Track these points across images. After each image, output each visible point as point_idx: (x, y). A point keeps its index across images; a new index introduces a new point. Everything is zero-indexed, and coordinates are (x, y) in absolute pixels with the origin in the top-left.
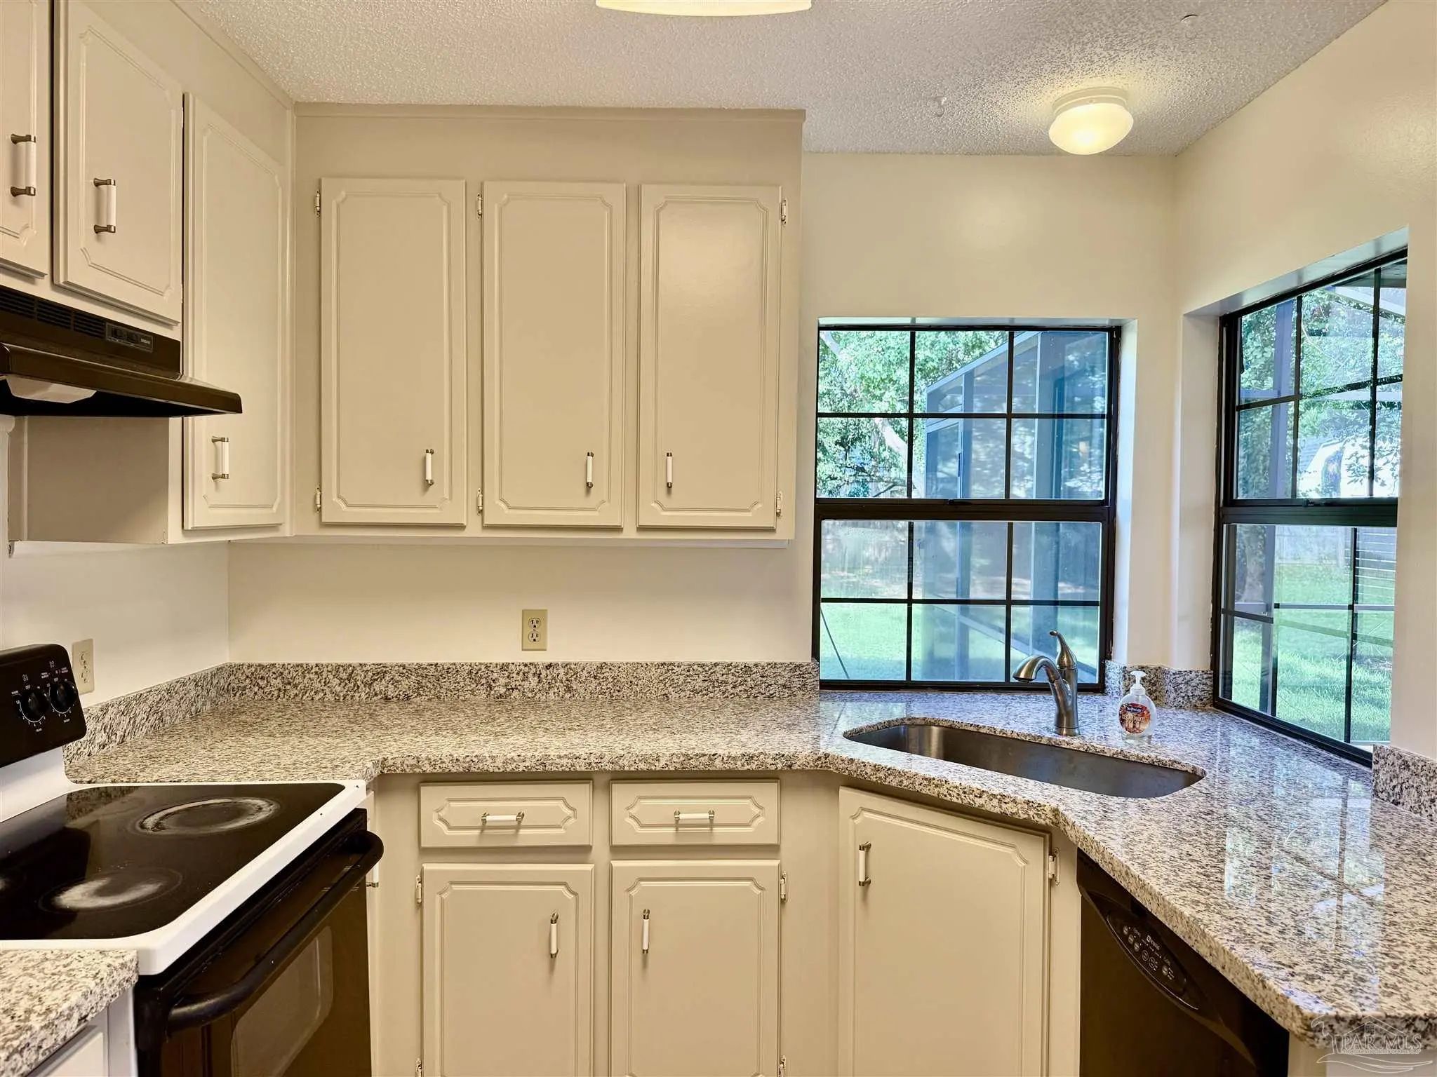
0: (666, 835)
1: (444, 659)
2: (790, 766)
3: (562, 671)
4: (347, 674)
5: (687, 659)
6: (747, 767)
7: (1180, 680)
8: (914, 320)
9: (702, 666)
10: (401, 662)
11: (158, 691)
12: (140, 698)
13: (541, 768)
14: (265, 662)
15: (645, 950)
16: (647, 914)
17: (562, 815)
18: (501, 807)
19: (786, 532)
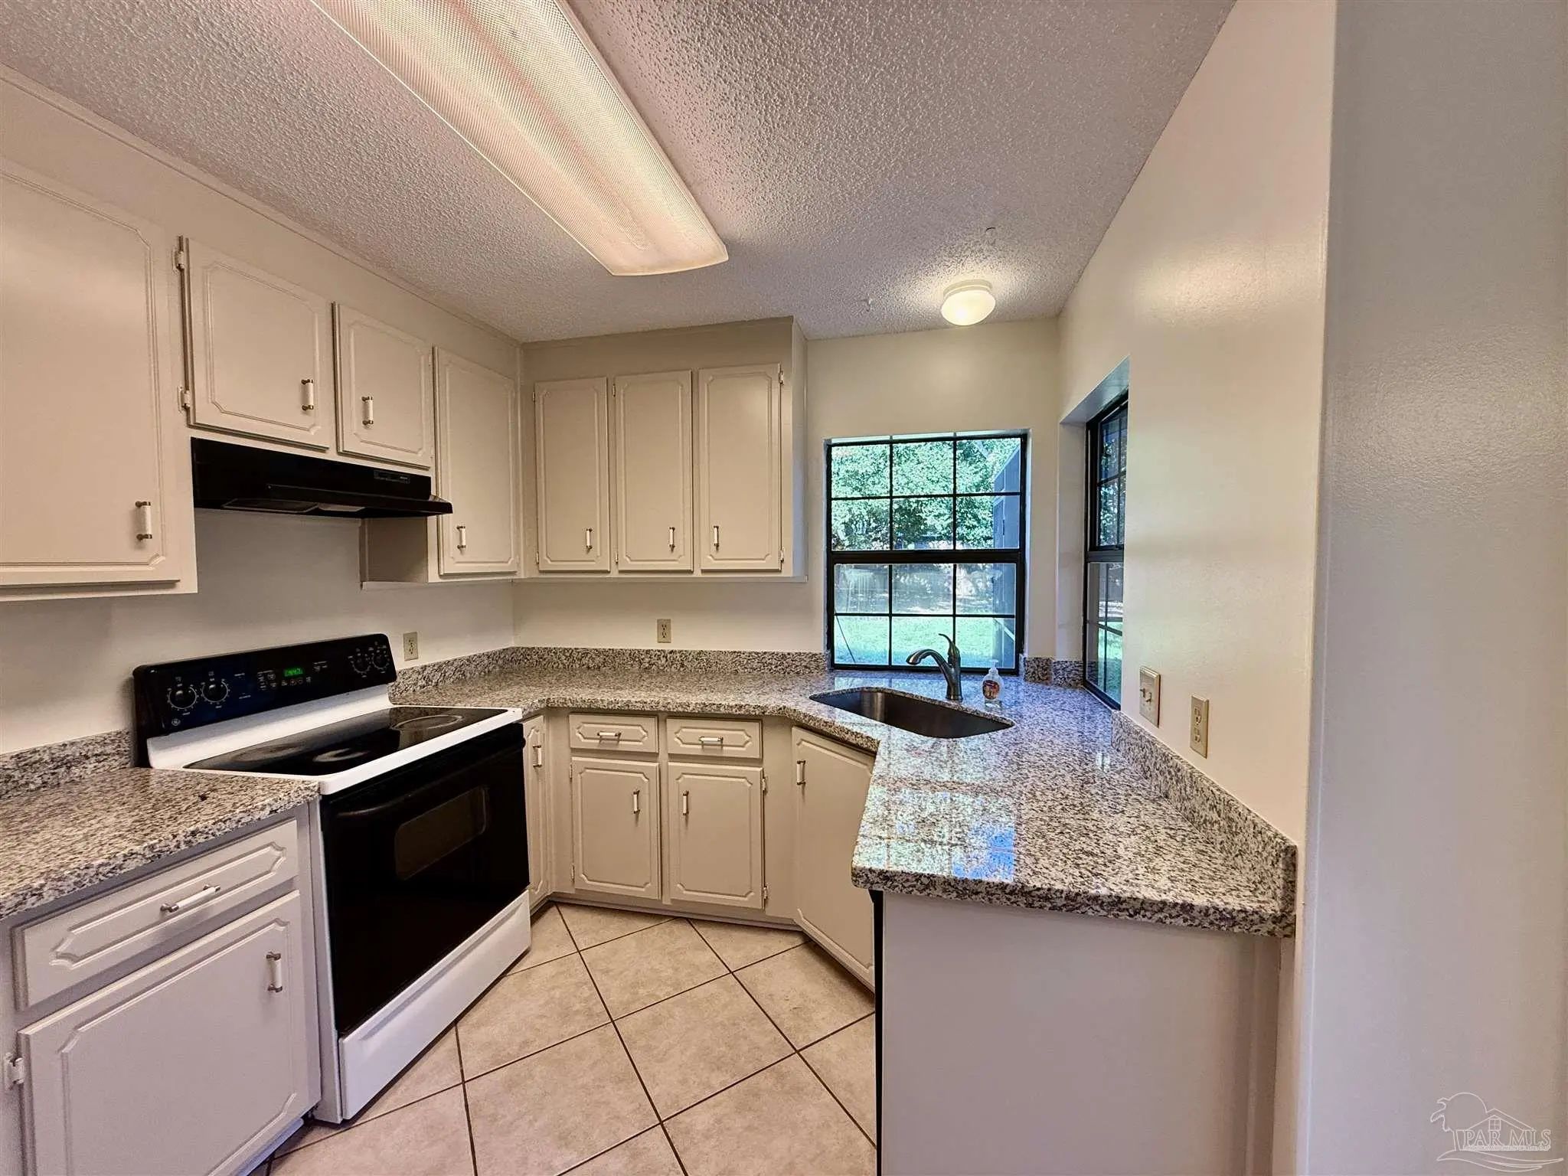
0: (697, 750)
1: (617, 647)
2: (763, 713)
3: (678, 655)
4: (569, 653)
5: (748, 650)
6: (738, 712)
7: (1058, 667)
8: (891, 437)
9: (757, 653)
10: (596, 647)
11: (460, 660)
12: (447, 663)
13: (627, 708)
14: (530, 646)
15: (686, 814)
16: (687, 794)
17: (639, 734)
18: (609, 728)
19: (788, 572)
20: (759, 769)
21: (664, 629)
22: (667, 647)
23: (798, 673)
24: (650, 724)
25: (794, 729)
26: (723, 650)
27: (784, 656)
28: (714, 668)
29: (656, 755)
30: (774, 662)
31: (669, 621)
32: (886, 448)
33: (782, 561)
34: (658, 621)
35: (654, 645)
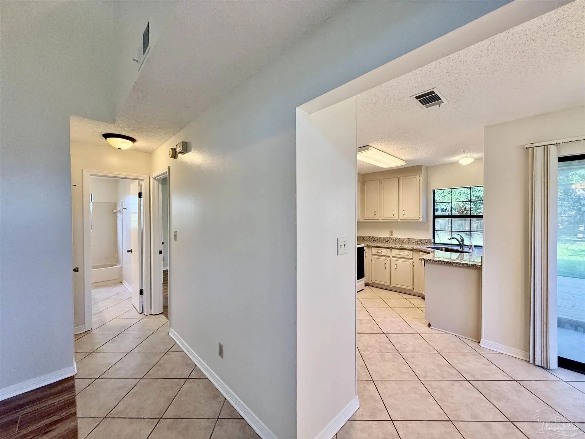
0: (398, 256)
2: (414, 249)
3: (394, 238)
6: (408, 248)
8: (452, 188)
10: (376, 236)
13: (384, 247)
15: (396, 268)
16: (396, 264)
17: (386, 252)
18: (380, 250)
19: (421, 220)
20: (412, 261)
21: (391, 232)
22: (392, 237)
23: (425, 244)
24: (388, 250)
25: (420, 252)
26: (405, 238)
27: (421, 240)
28: (403, 242)
29: (390, 256)
30: (418, 241)
31: (392, 231)
32: (451, 190)
33: (419, 218)
34: (390, 231)
35: (389, 236)
